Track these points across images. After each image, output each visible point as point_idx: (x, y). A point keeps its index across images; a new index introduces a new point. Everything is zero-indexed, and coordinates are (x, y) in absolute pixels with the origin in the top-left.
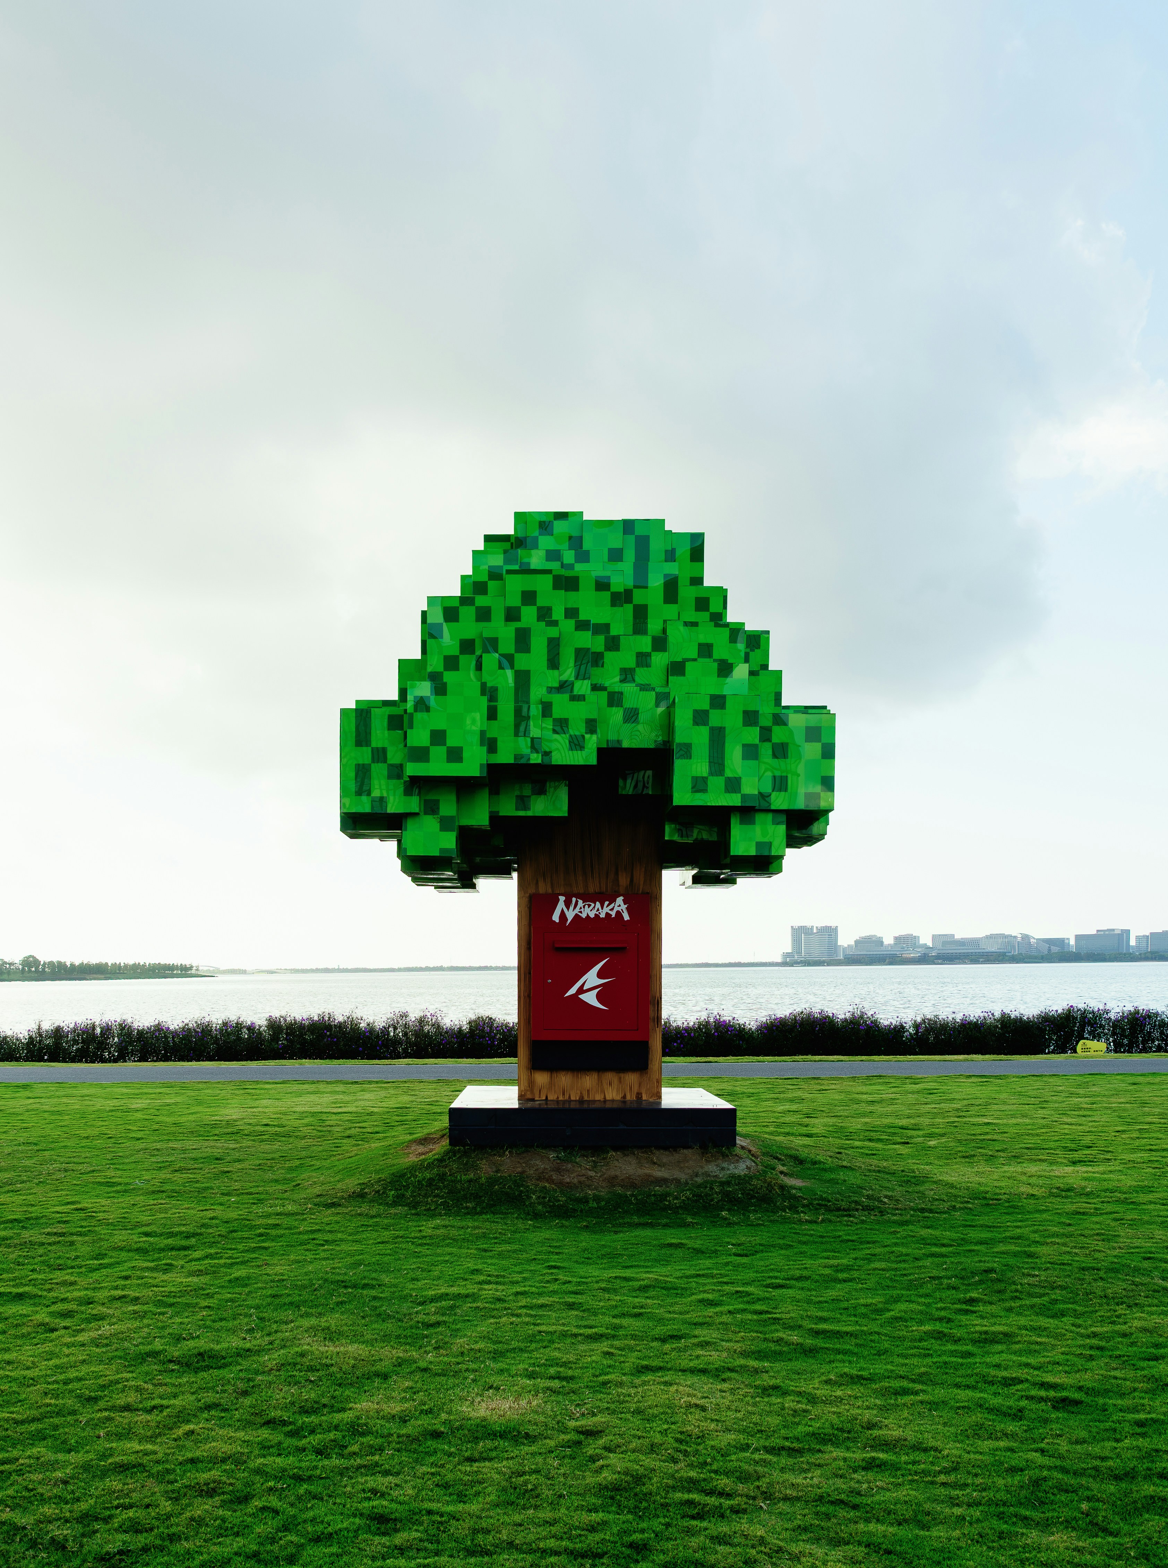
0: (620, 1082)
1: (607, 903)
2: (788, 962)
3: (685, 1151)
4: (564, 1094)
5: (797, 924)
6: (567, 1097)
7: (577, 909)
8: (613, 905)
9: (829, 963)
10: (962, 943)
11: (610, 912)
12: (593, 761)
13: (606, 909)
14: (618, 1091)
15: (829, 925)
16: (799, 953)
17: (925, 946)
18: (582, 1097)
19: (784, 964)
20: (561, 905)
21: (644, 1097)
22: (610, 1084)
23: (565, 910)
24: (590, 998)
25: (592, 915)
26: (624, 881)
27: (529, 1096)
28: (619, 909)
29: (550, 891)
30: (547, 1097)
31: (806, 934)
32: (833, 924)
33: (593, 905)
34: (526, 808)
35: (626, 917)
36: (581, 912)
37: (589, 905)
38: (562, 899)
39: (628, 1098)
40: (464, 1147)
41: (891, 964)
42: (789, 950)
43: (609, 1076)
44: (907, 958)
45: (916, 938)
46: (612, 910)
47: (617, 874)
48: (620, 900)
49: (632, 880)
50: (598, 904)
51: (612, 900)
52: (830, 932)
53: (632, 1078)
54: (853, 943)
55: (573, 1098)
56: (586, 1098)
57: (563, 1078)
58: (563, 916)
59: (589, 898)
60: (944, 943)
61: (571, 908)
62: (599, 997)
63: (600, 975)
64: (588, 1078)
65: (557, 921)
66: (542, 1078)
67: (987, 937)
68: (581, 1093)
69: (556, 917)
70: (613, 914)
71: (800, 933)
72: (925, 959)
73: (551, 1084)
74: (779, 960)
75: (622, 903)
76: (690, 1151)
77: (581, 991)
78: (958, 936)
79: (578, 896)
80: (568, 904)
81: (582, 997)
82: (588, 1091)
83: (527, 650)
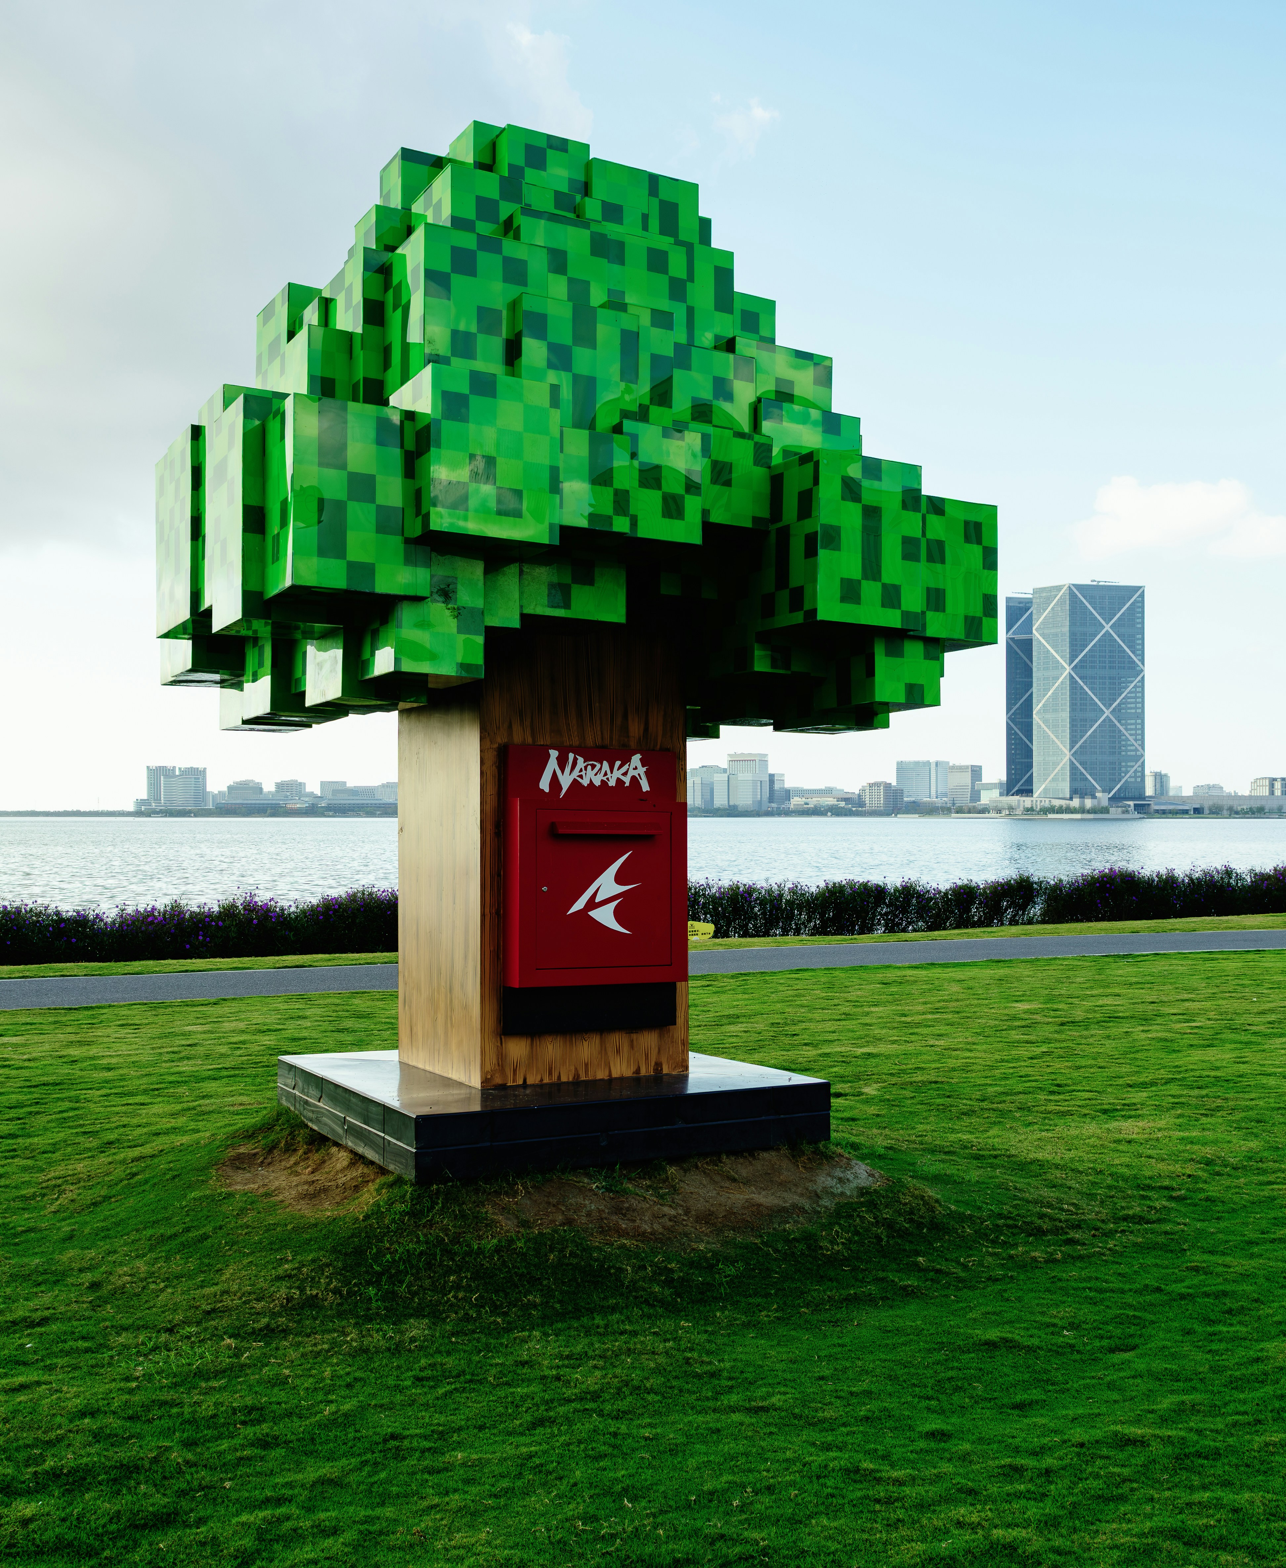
0: (632, 1046)
1: (618, 763)
2: (143, 811)
3: (765, 1155)
4: (550, 1073)
5: (155, 763)
6: (555, 1079)
7: (576, 772)
8: (626, 766)
9: (198, 814)
10: (355, 792)
11: (623, 778)
12: (695, 538)
13: (617, 774)
14: (628, 1062)
15: (195, 766)
16: (157, 799)
17: (311, 794)
18: (577, 1075)
19: (138, 813)
20: (552, 764)
21: (665, 1070)
22: (618, 1051)
23: (559, 772)
24: (605, 916)
25: (597, 783)
26: (635, 729)
27: (498, 1080)
28: (635, 773)
29: (529, 740)
30: (525, 1080)
31: (166, 776)
32: (200, 765)
33: (598, 766)
34: (567, 606)
35: (645, 786)
36: (581, 777)
37: (593, 767)
38: (554, 754)
39: (643, 1072)
40: (445, 1184)
41: (274, 815)
42: (144, 796)
43: (617, 1039)
44: (291, 809)
45: (301, 785)
46: (625, 774)
47: (625, 717)
48: (636, 759)
49: (646, 729)
50: (606, 765)
51: (626, 760)
52: (197, 775)
53: (648, 1040)
54: (225, 789)
55: (564, 1079)
56: (583, 1078)
57: (550, 1047)
58: (555, 782)
59: (593, 755)
60: (335, 792)
61: (568, 769)
62: (618, 914)
63: (620, 879)
64: (586, 1044)
65: (547, 790)
66: (517, 1049)
67: (383, 786)
68: (576, 1069)
69: (544, 784)
70: (627, 780)
71: (157, 775)
72: (313, 810)
73: (532, 1057)
74: (131, 808)
75: (639, 765)
76: (773, 1153)
77: (592, 904)
78: (350, 784)
79: (578, 751)
80: (562, 765)
81: (594, 914)
82: (586, 1065)
83: (591, 343)
